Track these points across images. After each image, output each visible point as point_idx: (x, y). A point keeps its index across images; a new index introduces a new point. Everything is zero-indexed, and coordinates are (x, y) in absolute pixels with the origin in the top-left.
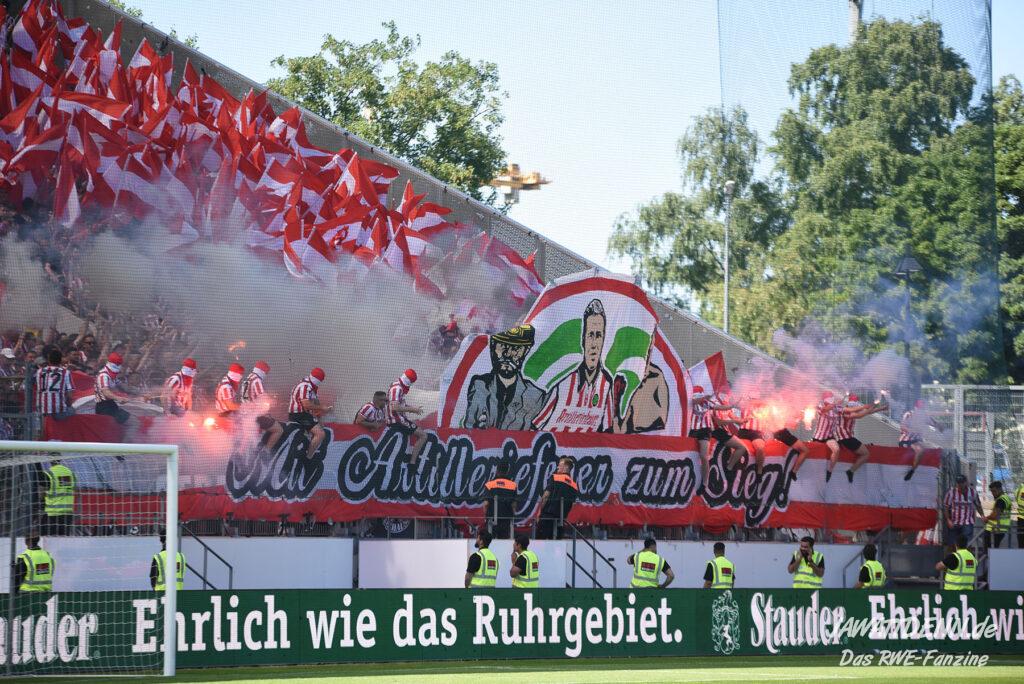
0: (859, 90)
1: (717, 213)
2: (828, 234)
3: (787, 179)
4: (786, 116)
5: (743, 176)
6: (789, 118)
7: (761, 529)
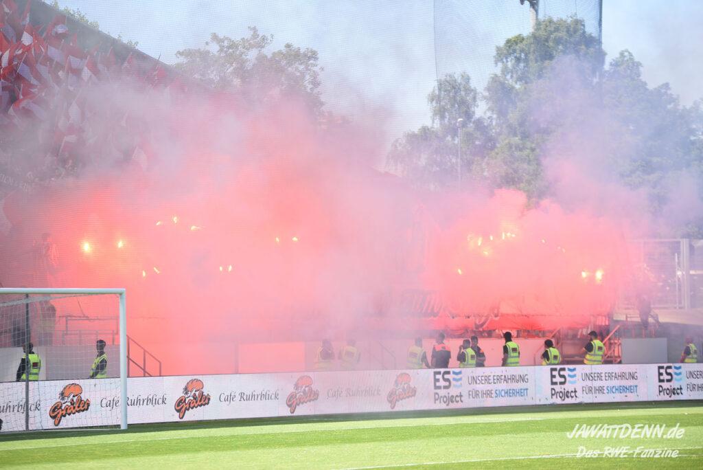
0: (537, 61)
1: (453, 138)
2: (521, 150)
3: (495, 116)
4: (493, 78)
5: (468, 115)
6: (495, 79)
7: (484, 331)
